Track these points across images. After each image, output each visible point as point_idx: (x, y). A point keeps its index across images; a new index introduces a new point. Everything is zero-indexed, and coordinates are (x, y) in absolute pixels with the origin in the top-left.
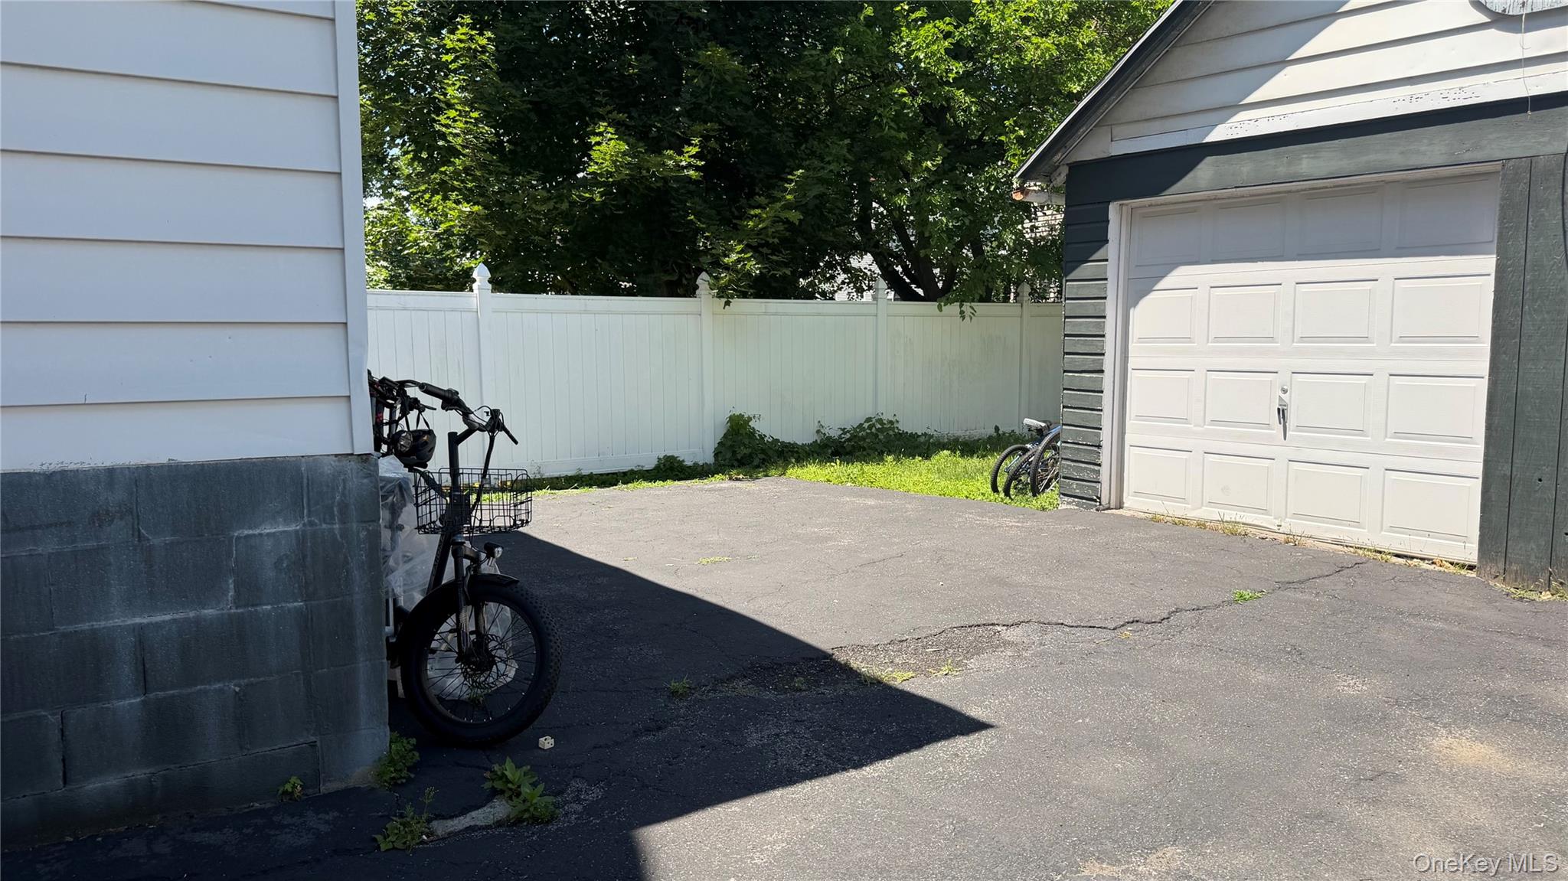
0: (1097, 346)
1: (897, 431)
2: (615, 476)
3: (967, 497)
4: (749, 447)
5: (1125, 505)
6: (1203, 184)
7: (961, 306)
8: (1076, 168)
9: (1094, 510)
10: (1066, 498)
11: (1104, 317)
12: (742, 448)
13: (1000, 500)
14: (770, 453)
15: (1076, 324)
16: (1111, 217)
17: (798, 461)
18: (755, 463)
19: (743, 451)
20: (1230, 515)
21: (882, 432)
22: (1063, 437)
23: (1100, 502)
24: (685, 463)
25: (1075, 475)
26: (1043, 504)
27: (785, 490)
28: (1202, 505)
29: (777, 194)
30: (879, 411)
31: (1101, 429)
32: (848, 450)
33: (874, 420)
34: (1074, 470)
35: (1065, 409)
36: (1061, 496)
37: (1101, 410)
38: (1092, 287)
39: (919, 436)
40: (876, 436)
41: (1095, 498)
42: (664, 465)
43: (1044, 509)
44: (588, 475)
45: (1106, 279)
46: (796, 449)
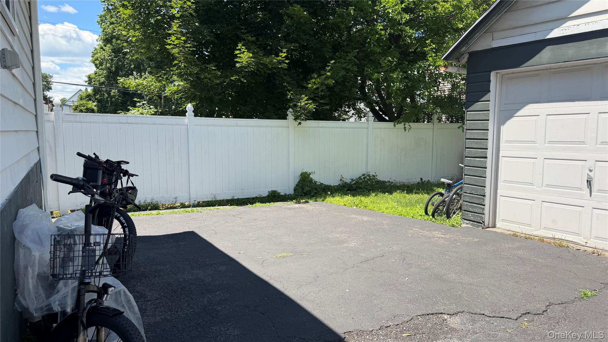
0: (483, 144)
1: (376, 180)
2: (249, 200)
3: (413, 217)
4: (310, 187)
5: (497, 226)
6: (545, 60)
7: (405, 125)
8: (473, 55)
9: (480, 228)
10: (466, 221)
11: (488, 130)
12: (306, 187)
13: (430, 219)
14: (319, 190)
15: (472, 133)
16: (491, 79)
17: (332, 193)
18: (311, 195)
19: (307, 189)
20: (558, 235)
21: (370, 181)
22: (464, 190)
23: (484, 224)
24: (281, 194)
25: (471, 209)
26: (453, 223)
27: (324, 209)
28: (540, 229)
29: (322, 72)
30: (369, 171)
31: (485, 187)
32: (354, 188)
33: (366, 175)
34: (470, 207)
35: (465, 176)
36: (463, 220)
37: (486, 177)
38: (481, 115)
39: (386, 182)
40: (367, 182)
41: (482, 222)
42: (271, 195)
43: (453, 226)
44: (237, 199)
45: (489, 111)
46: (331, 188)
